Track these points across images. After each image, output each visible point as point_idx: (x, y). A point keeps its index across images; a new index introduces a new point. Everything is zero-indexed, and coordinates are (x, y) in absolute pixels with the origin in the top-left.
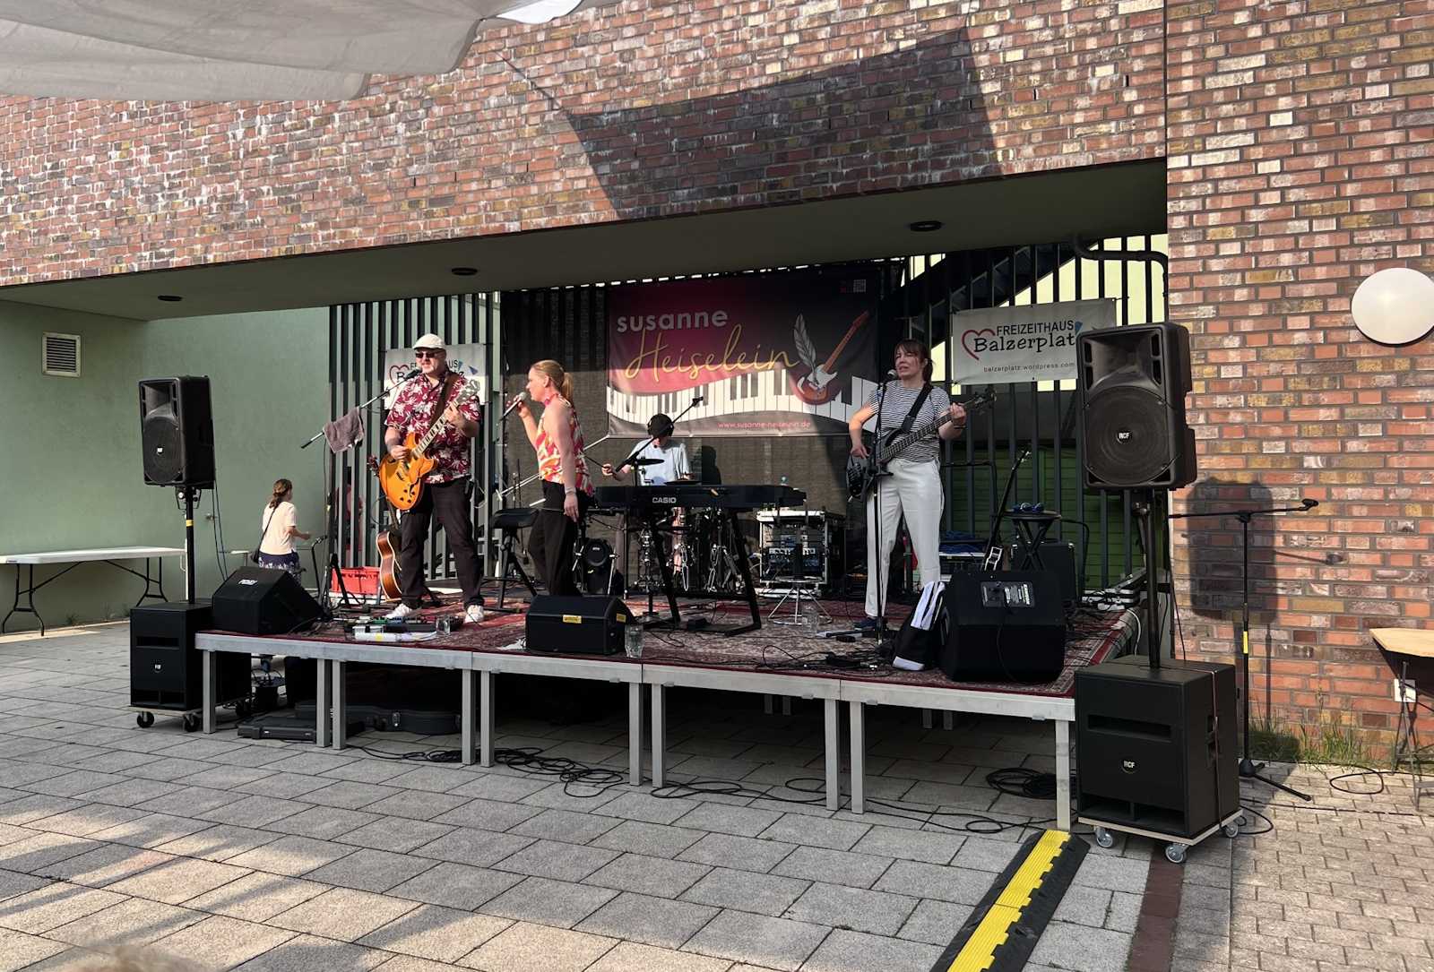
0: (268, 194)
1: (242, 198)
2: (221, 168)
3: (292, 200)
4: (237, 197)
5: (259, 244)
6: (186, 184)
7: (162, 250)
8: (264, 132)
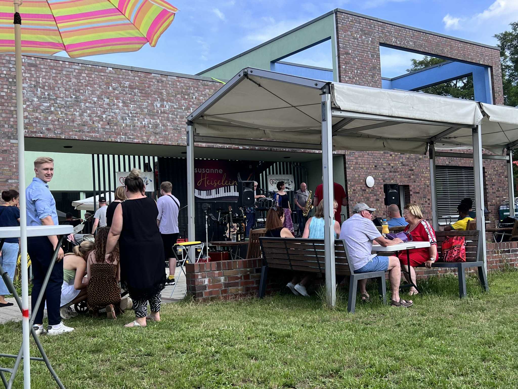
0: (170, 126)
1: (160, 125)
2: (152, 114)
3: (178, 129)
4: (159, 125)
5: (168, 140)
6: (138, 117)
7: (130, 136)
8: (167, 107)
